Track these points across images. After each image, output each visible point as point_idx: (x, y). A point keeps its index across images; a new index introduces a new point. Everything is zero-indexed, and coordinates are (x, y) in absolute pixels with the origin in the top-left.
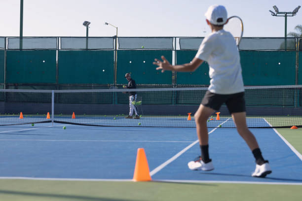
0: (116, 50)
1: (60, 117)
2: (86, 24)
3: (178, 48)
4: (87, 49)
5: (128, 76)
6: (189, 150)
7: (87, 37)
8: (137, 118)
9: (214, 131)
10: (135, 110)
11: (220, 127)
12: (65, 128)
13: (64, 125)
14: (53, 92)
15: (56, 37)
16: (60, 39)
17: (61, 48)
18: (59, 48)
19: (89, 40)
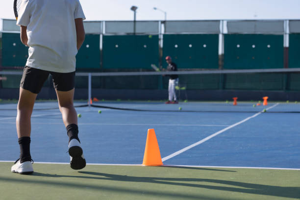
0: (161, 34)
1: (103, 102)
2: (134, 9)
3: (225, 31)
4: (134, 33)
6: (222, 133)
7: (135, 21)
8: (176, 102)
9: (257, 116)
10: (175, 96)
11: (265, 112)
12: (100, 112)
13: (99, 110)
14: (90, 75)
15: (100, 22)
16: (104, 23)
17: (106, 32)
18: (104, 32)
19: (137, 24)
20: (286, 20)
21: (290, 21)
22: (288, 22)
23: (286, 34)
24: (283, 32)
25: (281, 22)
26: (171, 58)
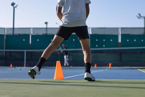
2: (46, 23)
3: (91, 33)
4: (46, 34)
5: (64, 46)
14: (25, 51)
15: (30, 28)
16: (32, 29)
17: (33, 33)
18: (32, 33)
19: (48, 29)
20: (120, 28)
21: (122, 28)
22: (120, 29)
23: (120, 34)
24: (118, 33)
25: (117, 29)
26: (65, 45)
